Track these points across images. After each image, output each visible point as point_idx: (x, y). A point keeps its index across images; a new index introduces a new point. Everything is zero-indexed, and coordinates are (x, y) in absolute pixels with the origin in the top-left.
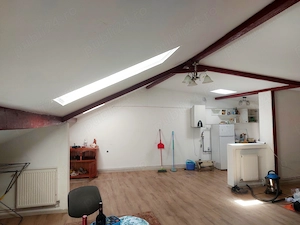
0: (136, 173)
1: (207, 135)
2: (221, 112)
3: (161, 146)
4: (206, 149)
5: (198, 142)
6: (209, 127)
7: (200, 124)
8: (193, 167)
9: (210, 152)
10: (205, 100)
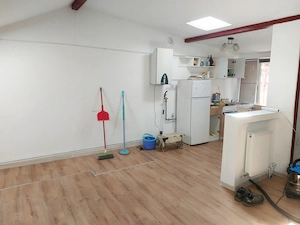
0: (59, 164)
1: (171, 96)
2: (193, 61)
3: (103, 116)
4: (169, 117)
5: (158, 106)
6: (175, 83)
7: (165, 80)
8: (153, 145)
9: (175, 119)
10: (171, 42)
